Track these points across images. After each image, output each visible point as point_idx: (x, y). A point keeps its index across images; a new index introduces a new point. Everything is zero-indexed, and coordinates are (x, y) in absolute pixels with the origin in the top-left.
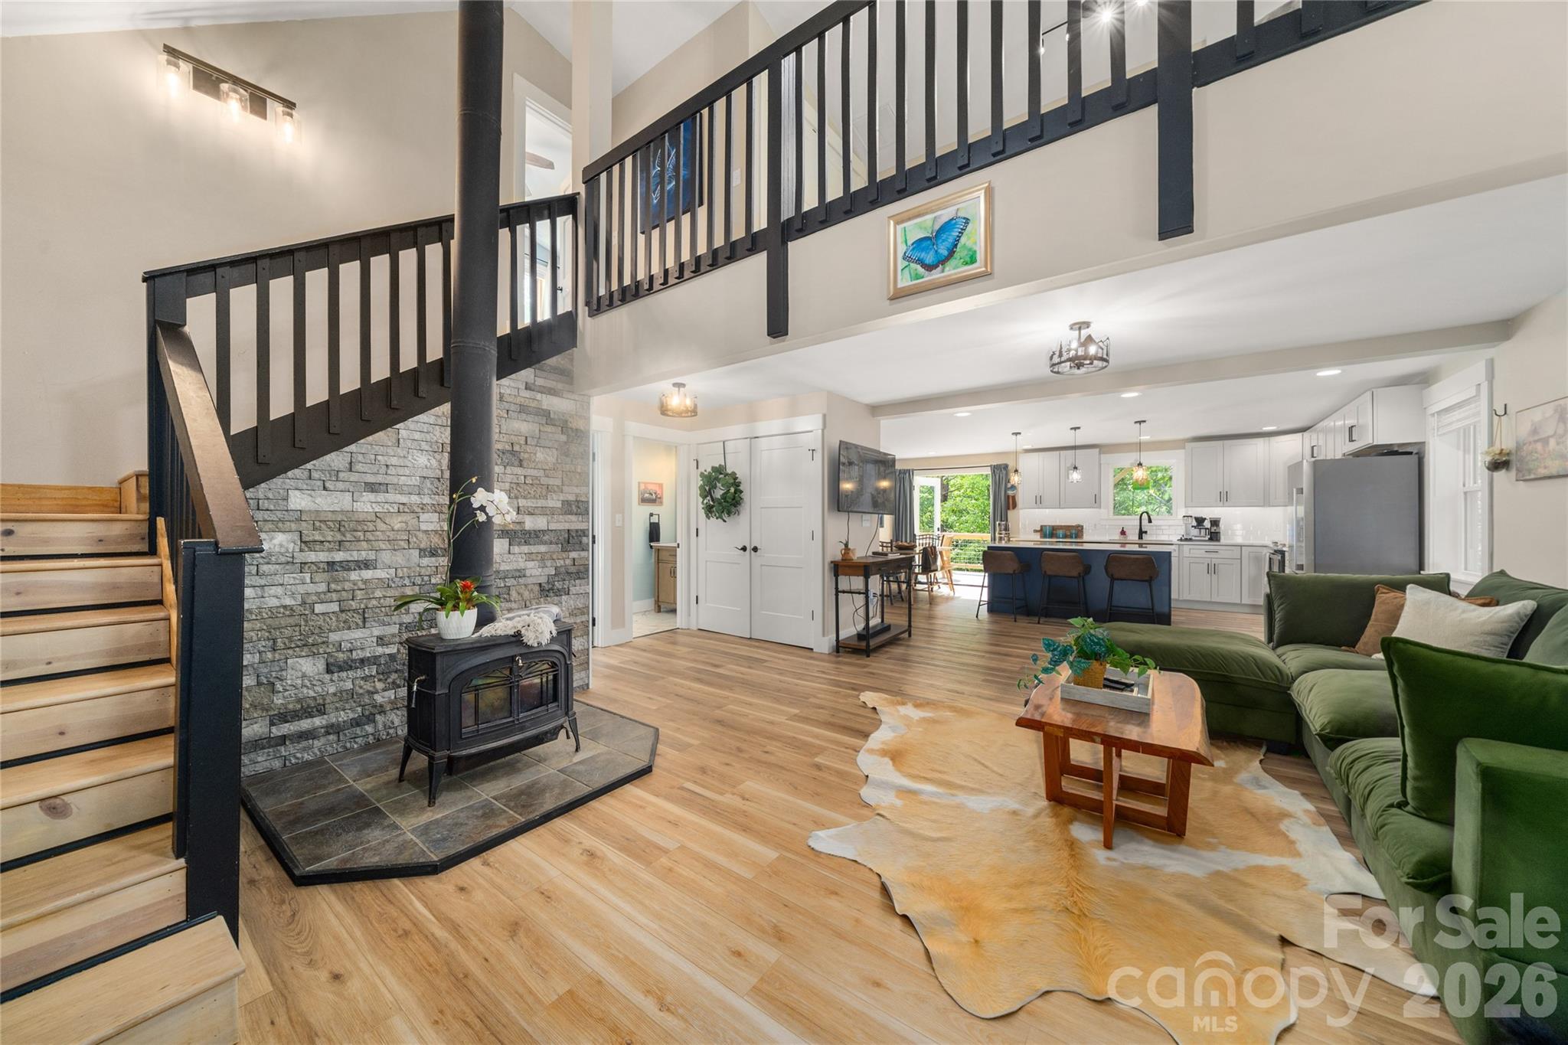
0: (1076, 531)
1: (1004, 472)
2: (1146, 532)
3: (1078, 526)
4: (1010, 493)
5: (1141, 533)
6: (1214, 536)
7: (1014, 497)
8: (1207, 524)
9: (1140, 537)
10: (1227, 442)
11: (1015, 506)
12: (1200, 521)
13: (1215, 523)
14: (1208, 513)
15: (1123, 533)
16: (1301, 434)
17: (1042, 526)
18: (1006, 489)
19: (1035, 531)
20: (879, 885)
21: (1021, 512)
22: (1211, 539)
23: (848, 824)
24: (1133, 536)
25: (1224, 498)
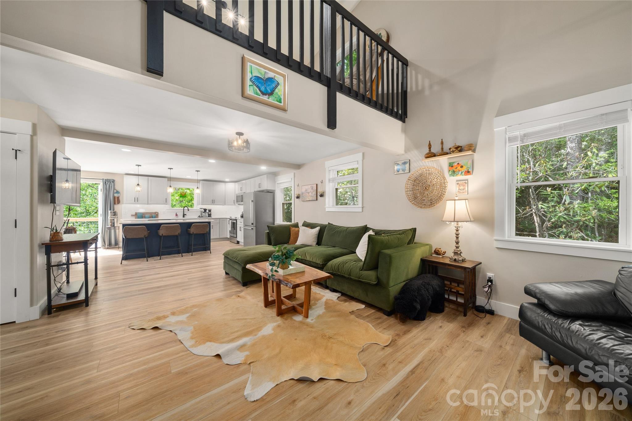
0: (156, 215)
1: (113, 184)
2: (186, 215)
3: (155, 213)
4: (116, 195)
5: (184, 215)
6: (210, 215)
7: (118, 198)
8: (207, 211)
9: (184, 217)
10: (214, 182)
11: (119, 202)
12: (205, 210)
13: (210, 211)
14: (208, 207)
15: (177, 215)
16: (234, 183)
17: (136, 213)
18: (114, 193)
19: (132, 215)
20: (295, 382)
21: (123, 205)
22: (209, 216)
23: (249, 377)
24: (181, 216)
25: (213, 202)
